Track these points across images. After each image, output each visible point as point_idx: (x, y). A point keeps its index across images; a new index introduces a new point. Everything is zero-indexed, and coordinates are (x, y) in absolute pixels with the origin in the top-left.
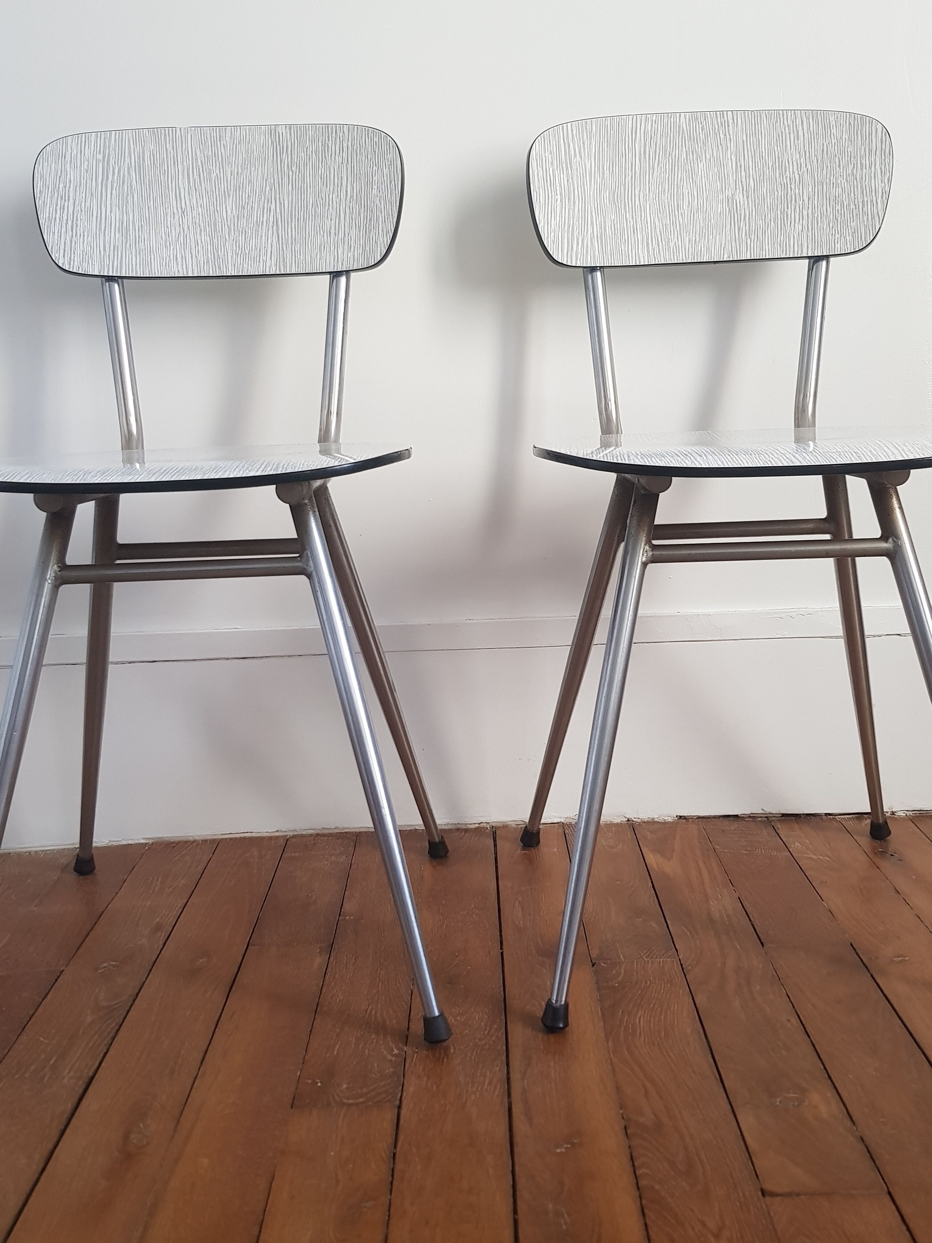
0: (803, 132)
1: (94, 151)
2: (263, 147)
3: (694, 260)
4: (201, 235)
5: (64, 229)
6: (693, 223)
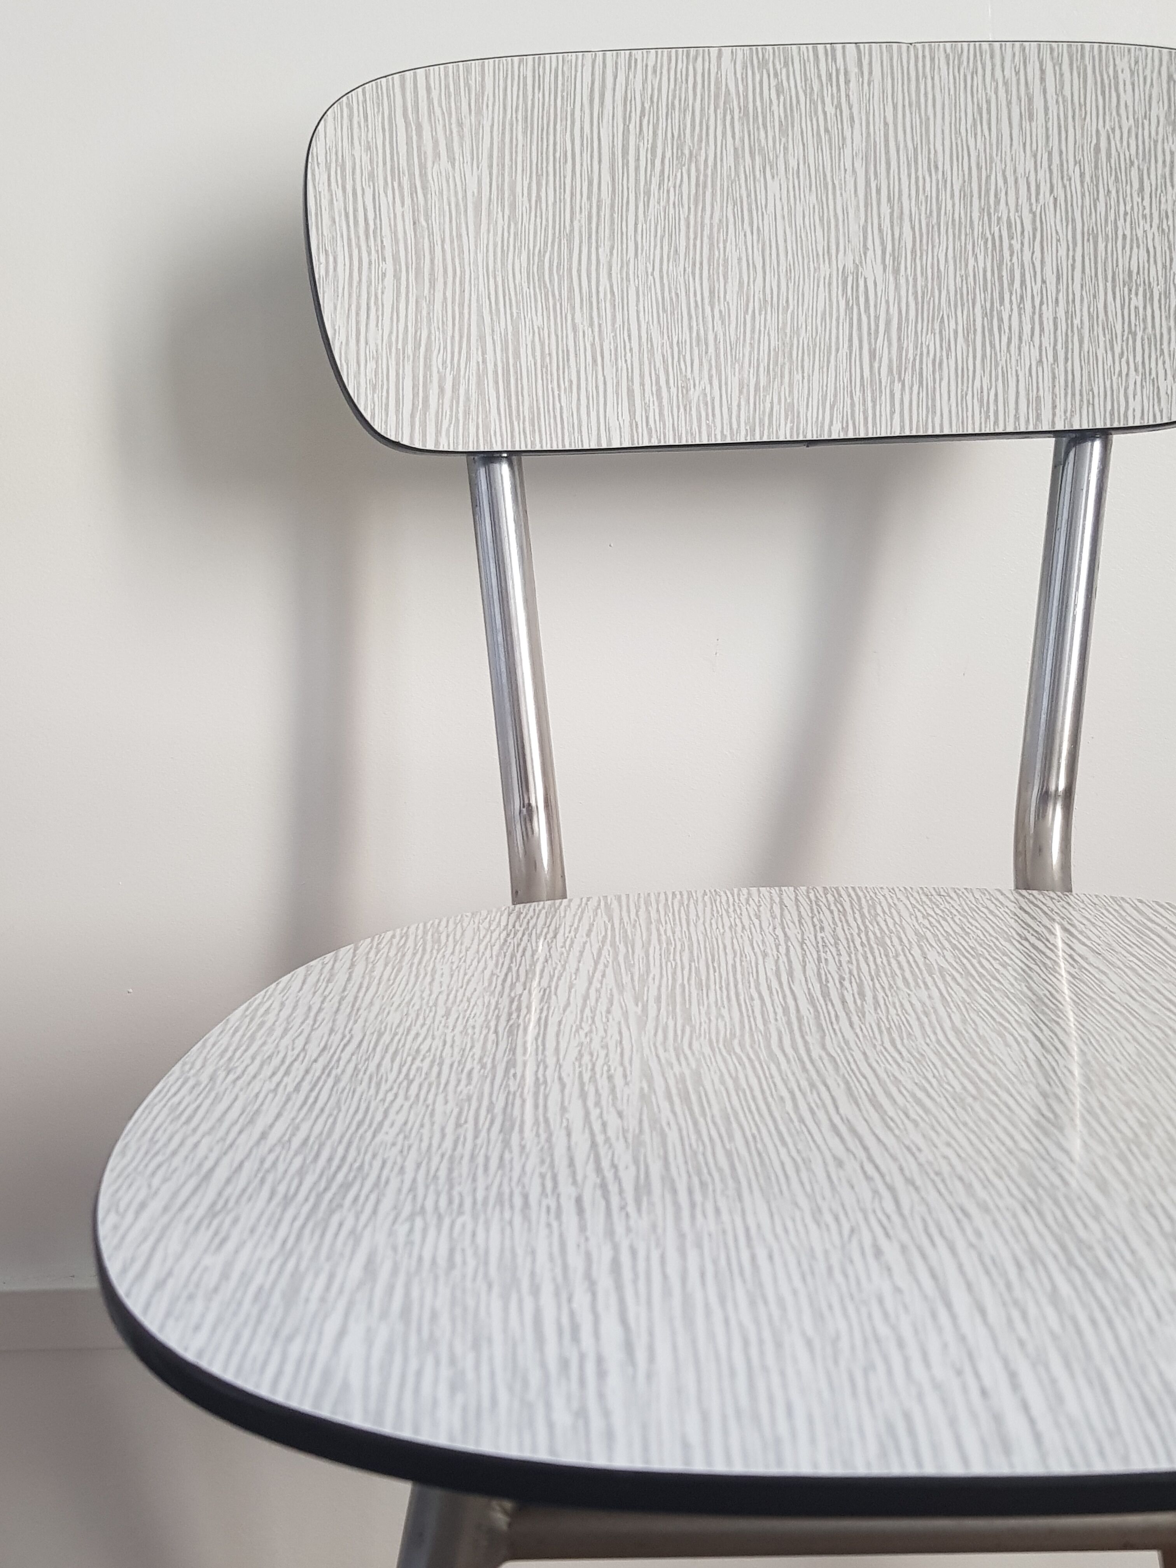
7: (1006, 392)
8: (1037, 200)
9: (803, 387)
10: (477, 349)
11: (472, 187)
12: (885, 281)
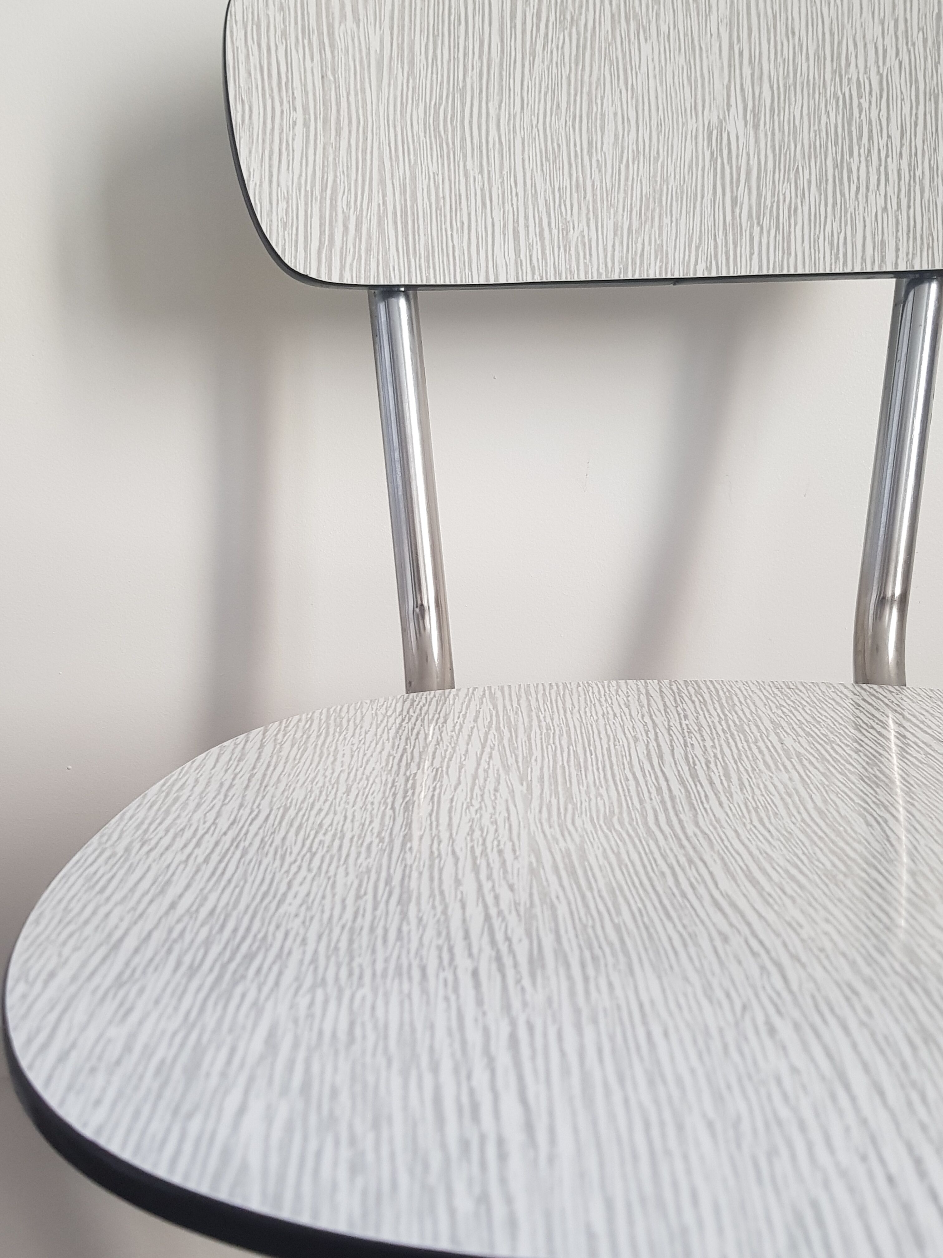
7: (853, 236)
8: (884, 63)
9: (671, 230)
10: (378, 192)
11: (375, 45)
12: (746, 134)
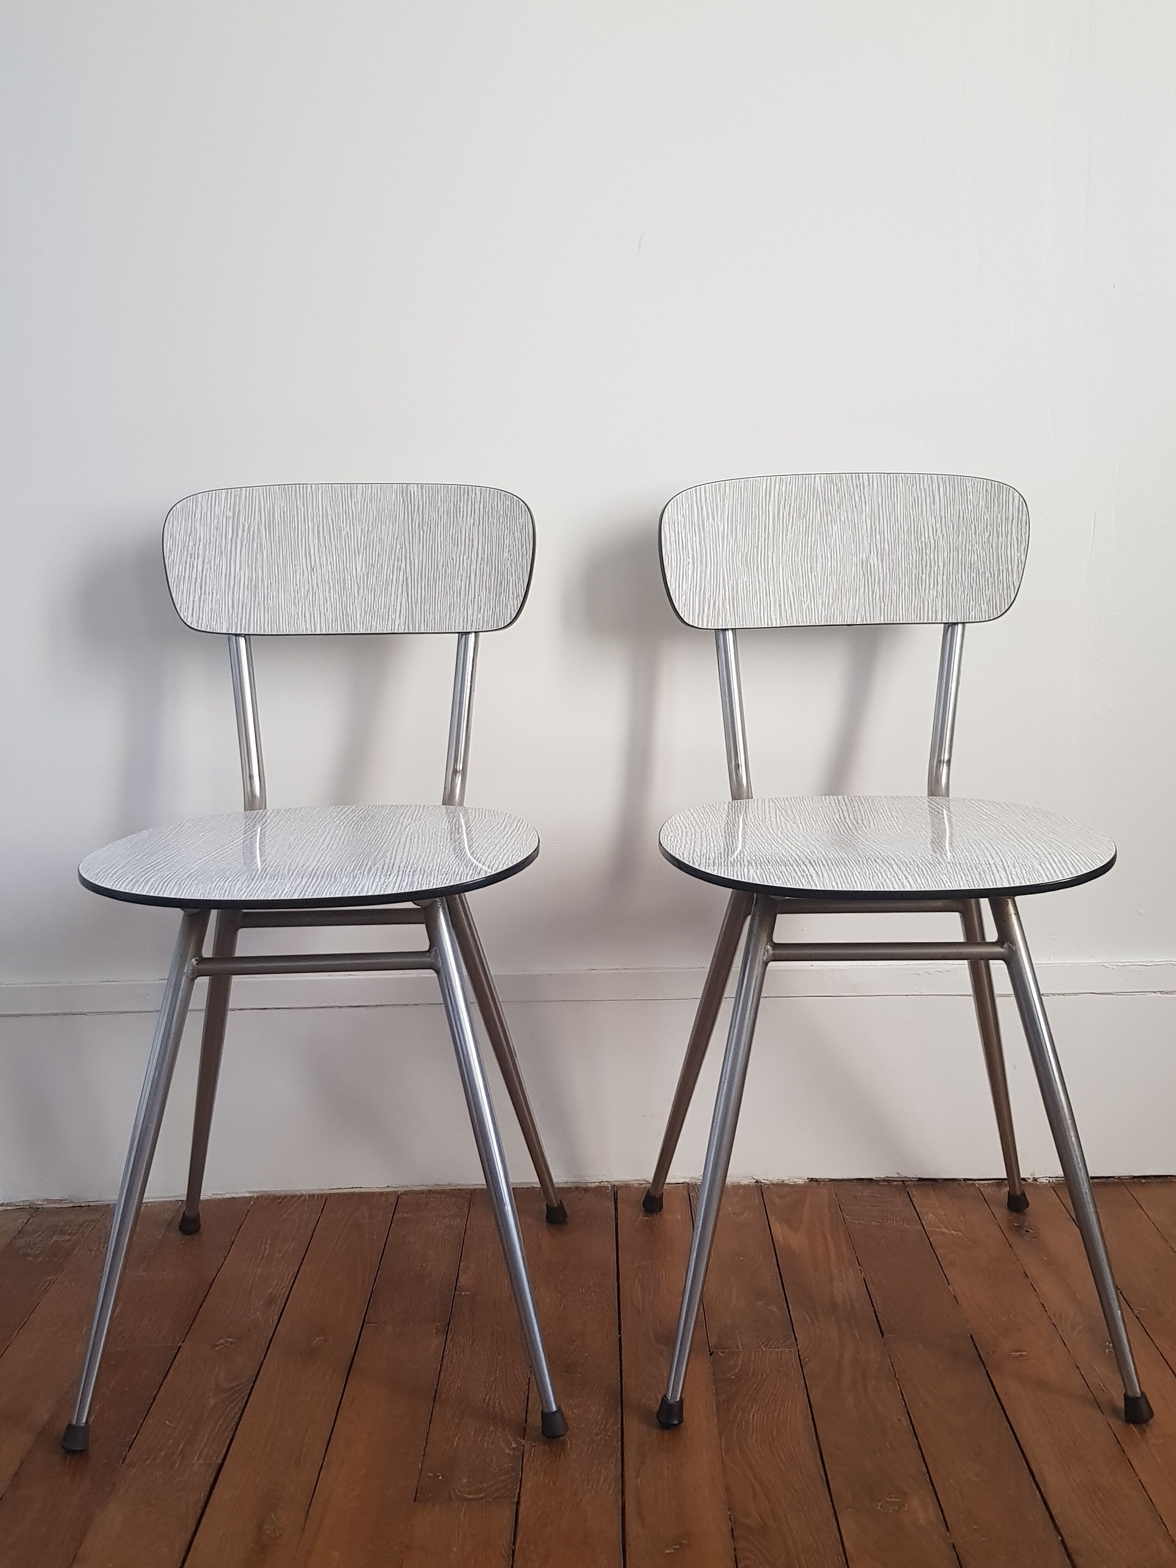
0: (940, 497)
1: (224, 508)
2: (394, 505)
3: (827, 622)
4: (330, 592)
5: (193, 588)
6: (827, 585)
